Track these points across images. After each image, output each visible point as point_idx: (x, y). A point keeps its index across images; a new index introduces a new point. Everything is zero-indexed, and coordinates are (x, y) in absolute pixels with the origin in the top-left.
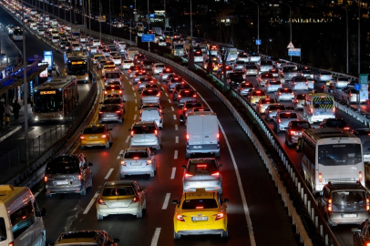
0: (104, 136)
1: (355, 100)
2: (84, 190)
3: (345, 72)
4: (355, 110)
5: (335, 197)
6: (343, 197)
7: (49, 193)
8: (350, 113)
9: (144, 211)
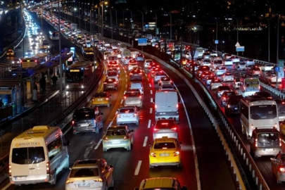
0: (107, 99)
1: (275, 81)
2: (98, 130)
3: (267, 61)
4: (274, 87)
5: (259, 137)
6: (265, 137)
7: (75, 132)
8: (271, 89)
9: (132, 145)
